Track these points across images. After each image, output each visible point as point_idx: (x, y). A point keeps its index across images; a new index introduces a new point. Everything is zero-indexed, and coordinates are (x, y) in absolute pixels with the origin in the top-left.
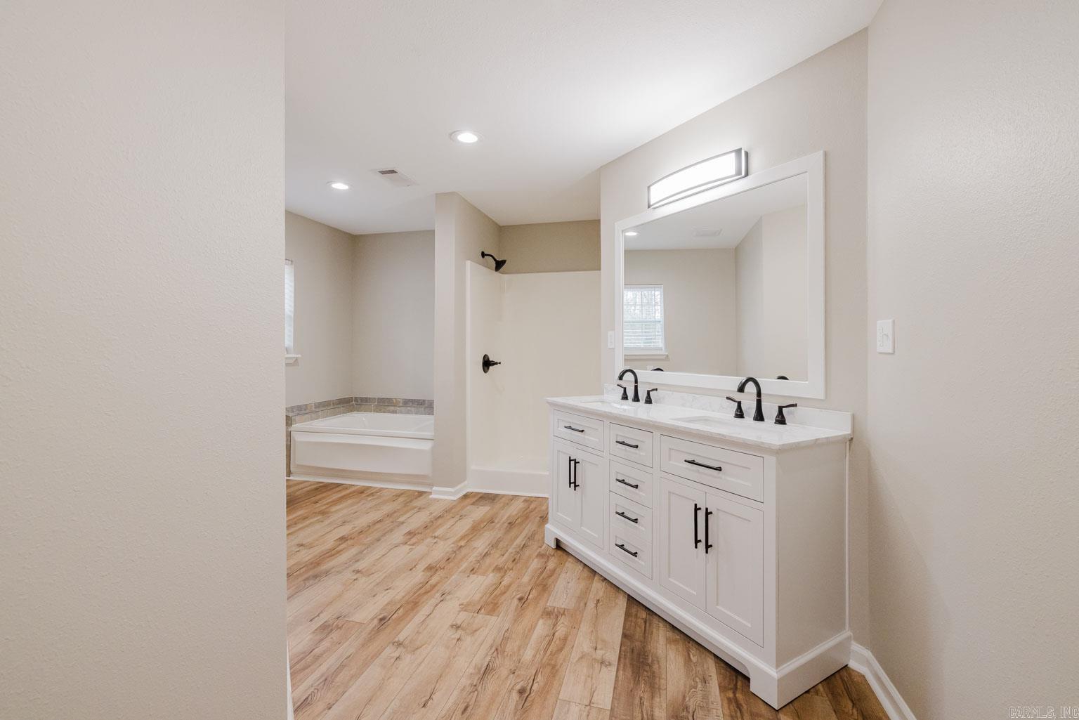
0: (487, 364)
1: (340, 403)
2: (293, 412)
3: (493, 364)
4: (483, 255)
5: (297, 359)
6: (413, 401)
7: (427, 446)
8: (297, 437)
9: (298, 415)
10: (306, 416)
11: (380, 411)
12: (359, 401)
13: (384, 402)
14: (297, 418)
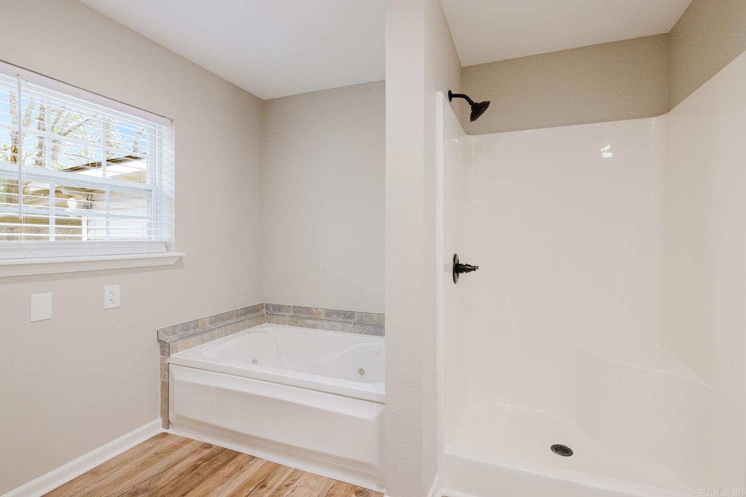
0: (459, 269)
1: (246, 314)
2: (175, 333)
3: (468, 270)
4: (451, 96)
5: (181, 258)
6: (338, 313)
7: (370, 413)
8: (178, 375)
9: (182, 338)
10: (194, 338)
11: (295, 324)
12: (271, 309)
13: (301, 312)
14: (179, 343)
